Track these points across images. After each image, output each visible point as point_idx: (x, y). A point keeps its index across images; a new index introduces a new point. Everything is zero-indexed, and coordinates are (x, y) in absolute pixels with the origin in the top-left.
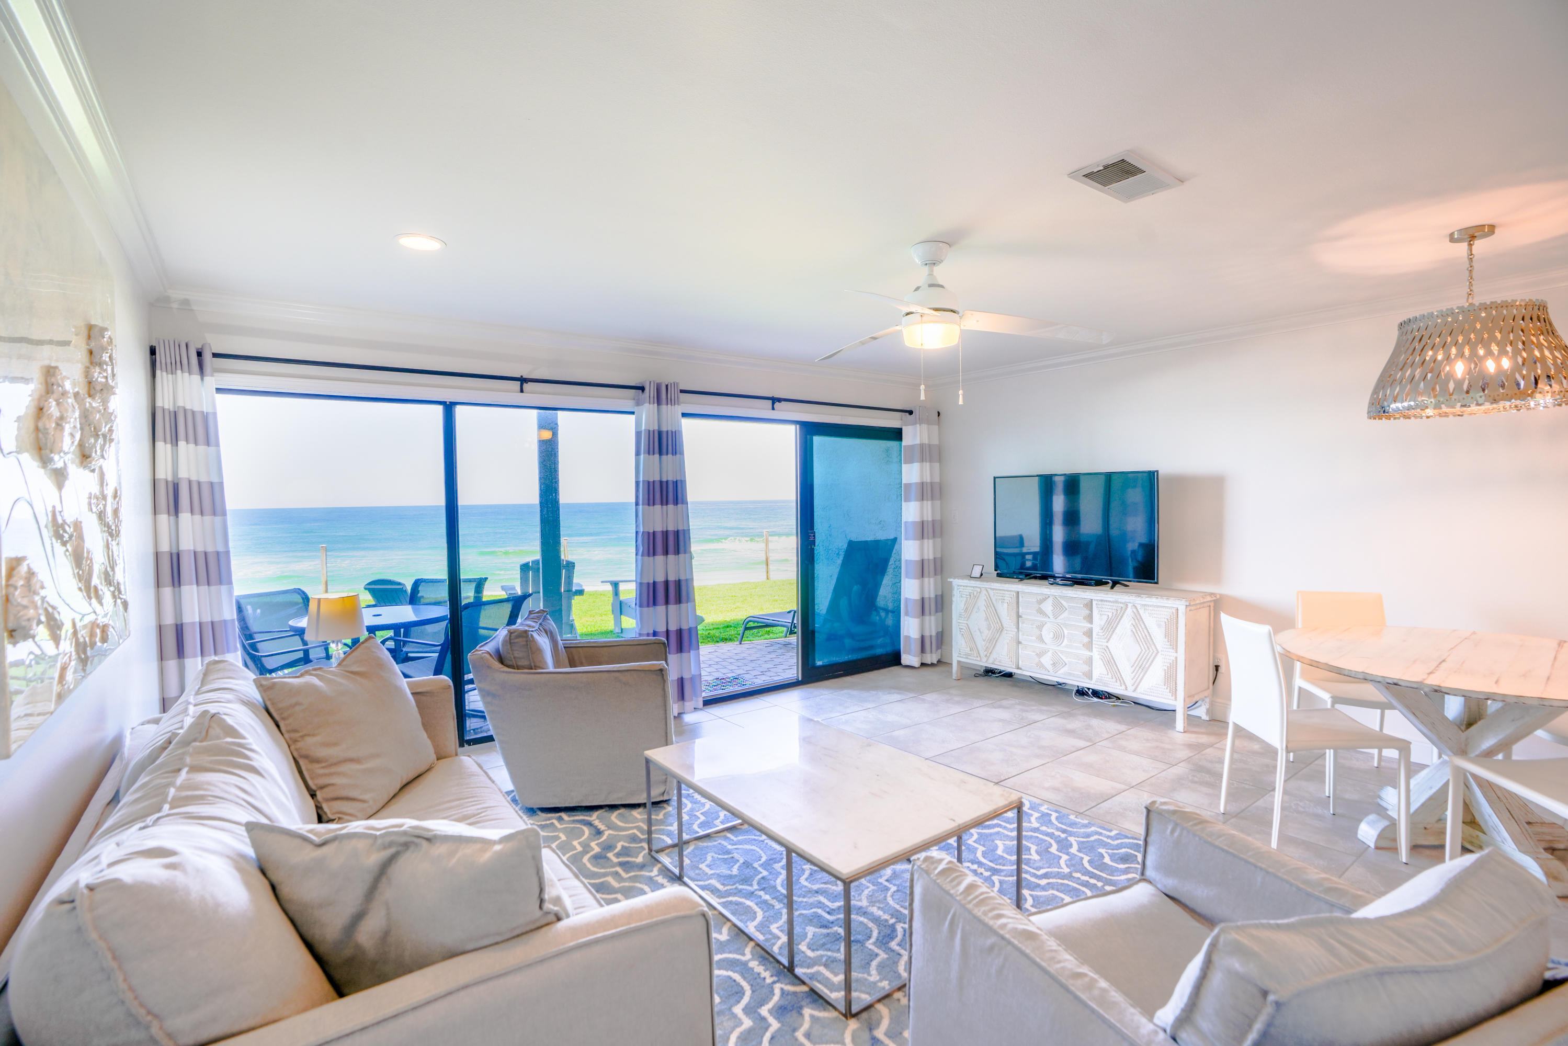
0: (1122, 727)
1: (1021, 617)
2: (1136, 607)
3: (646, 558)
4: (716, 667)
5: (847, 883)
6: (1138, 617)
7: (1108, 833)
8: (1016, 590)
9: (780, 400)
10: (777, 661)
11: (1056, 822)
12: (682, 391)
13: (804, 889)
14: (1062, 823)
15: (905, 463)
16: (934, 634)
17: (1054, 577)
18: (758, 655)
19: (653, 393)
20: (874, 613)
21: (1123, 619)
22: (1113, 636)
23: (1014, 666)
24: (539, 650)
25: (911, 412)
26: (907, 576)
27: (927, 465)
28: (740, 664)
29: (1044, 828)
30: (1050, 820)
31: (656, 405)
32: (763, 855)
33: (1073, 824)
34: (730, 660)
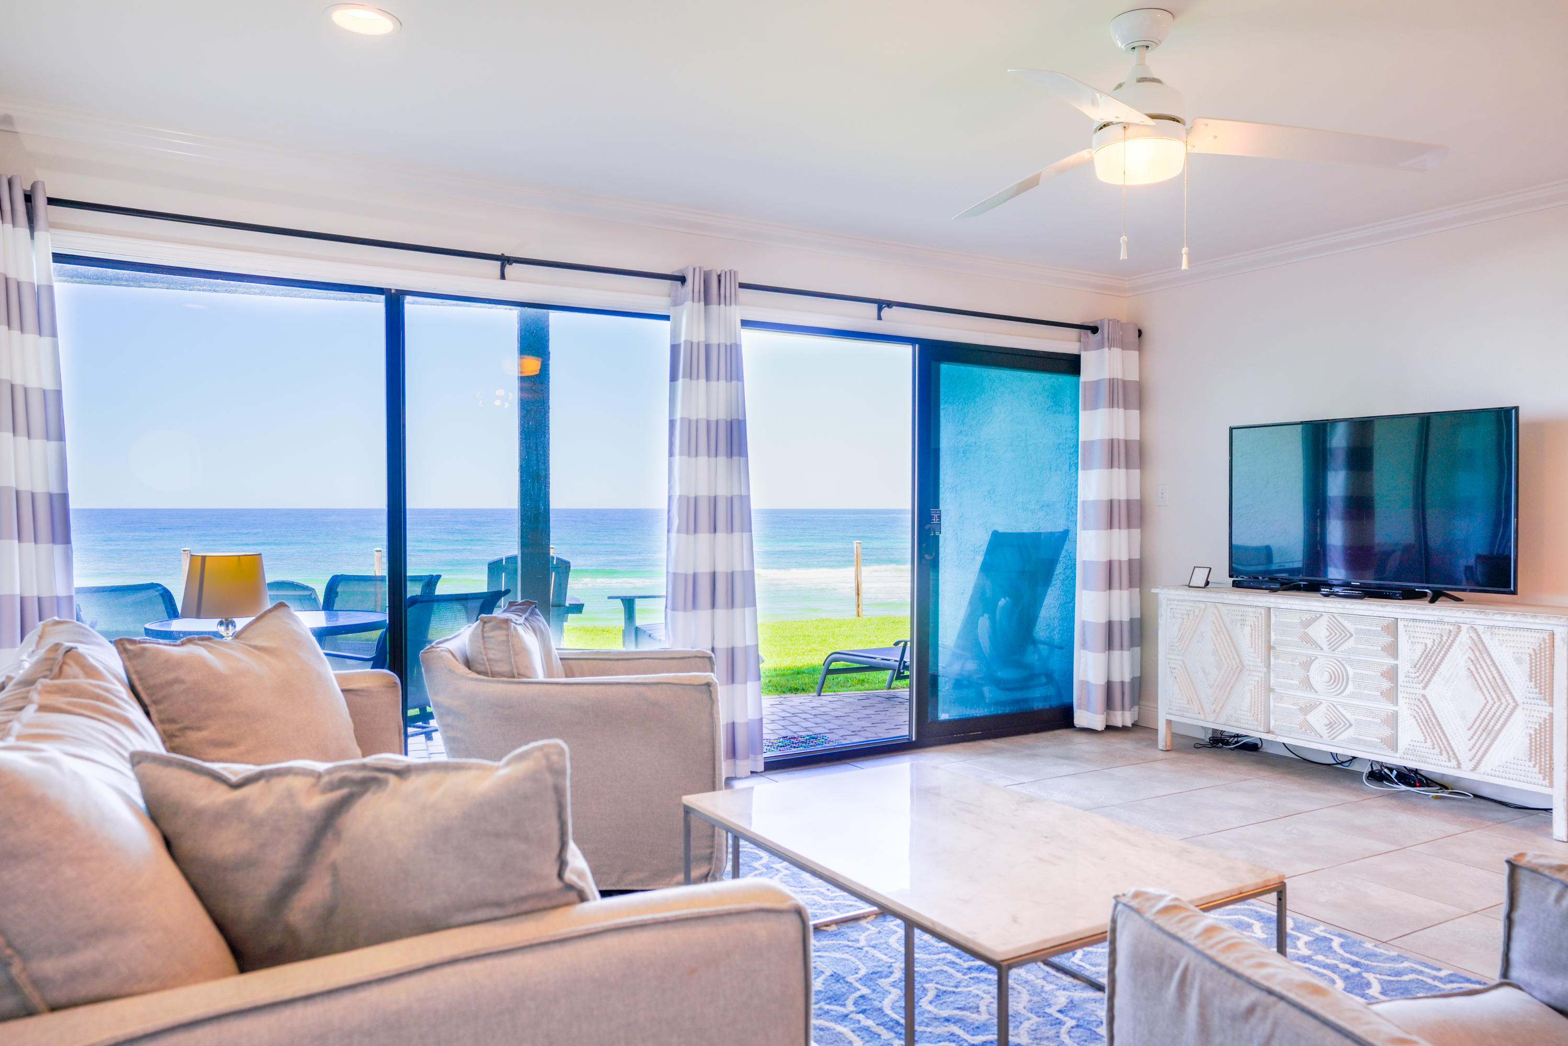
0: (1453, 828)
1: (1274, 648)
2: (1475, 630)
3: (683, 536)
4: (782, 723)
5: (1002, 968)
6: (1479, 647)
7: (1434, 973)
8: (1266, 605)
9: (890, 304)
10: (877, 718)
11: (1341, 951)
12: (743, 286)
13: (926, 1015)
14: (1351, 953)
15: (1085, 409)
16: (1127, 679)
17: (1330, 586)
18: (847, 710)
19: (699, 285)
20: (1031, 648)
21: (1452, 650)
22: (1435, 678)
23: (1261, 729)
24: (525, 651)
25: (1094, 330)
26: (1085, 587)
27: (1119, 412)
28: (818, 720)
29: (1320, 958)
30: (1331, 947)
31: (702, 303)
32: (861, 966)
33: (1369, 955)
34: (804, 716)
